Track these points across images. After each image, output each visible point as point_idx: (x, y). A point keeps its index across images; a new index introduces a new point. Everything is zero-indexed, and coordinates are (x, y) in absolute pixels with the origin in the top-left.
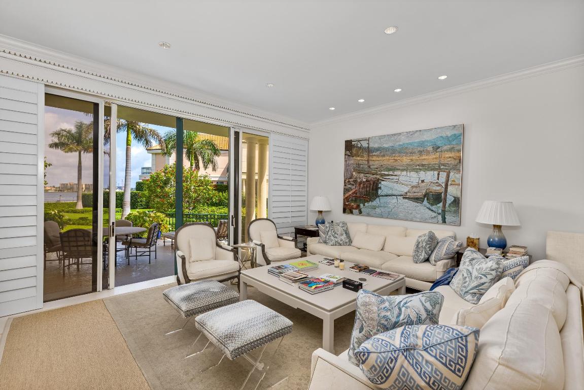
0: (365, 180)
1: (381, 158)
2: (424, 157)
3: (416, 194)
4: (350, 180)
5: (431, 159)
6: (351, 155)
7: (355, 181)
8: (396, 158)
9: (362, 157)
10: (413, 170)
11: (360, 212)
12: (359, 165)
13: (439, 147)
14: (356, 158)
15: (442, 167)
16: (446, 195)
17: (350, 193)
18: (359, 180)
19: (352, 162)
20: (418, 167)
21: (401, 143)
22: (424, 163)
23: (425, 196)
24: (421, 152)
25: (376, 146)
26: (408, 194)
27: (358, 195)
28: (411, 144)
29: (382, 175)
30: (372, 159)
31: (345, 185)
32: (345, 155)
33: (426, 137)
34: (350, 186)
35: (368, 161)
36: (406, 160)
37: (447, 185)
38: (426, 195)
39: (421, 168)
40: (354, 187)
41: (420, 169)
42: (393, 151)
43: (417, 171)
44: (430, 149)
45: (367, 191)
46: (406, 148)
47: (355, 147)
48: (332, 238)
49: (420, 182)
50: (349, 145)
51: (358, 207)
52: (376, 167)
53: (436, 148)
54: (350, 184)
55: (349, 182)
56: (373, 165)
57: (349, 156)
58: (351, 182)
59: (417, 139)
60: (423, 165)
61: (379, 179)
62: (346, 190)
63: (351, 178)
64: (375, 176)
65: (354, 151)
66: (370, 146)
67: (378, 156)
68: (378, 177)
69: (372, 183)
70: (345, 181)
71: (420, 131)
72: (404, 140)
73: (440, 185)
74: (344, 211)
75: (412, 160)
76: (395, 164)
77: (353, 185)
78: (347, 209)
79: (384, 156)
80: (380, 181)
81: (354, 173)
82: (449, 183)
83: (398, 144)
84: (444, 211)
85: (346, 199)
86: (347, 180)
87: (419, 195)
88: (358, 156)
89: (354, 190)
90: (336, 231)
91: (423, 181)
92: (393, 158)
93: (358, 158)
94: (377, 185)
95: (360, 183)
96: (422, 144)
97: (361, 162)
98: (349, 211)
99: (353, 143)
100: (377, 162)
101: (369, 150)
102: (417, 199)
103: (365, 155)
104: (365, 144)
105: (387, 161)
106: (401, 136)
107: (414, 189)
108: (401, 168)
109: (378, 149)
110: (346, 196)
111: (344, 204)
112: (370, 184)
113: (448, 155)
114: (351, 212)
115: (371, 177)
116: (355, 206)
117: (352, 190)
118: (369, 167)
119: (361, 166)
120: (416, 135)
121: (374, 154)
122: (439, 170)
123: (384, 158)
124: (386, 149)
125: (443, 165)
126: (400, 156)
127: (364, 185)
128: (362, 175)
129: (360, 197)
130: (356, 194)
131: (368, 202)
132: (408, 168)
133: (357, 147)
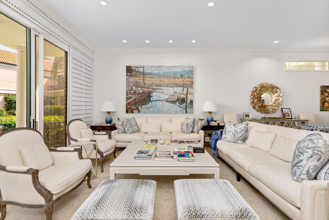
0: (142, 92)
1: (152, 79)
2: (176, 80)
3: (172, 99)
4: (131, 92)
5: (179, 81)
6: (131, 76)
7: (135, 92)
8: (161, 80)
9: (139, 77)
10: (171, 87)
11: (139, 112)
12: (137, 82)
13: (183, 76)
14: (135, 78)
15: (185, 86)
16: (187, 99)
17: (131, 100)
18: (137, 92)
19: (132, 80)
20: (173, 85)
21: (164, 72)
22: (176, 83)
24: (174, 77)
25: (149, 71)
26: (169, 99)
27: (137, 101)
28: (169, 72)
29: (153, 89)
30: (146, 79)
31: (127, 95)
32: (127, 75)
33: (177, 70)
34: (130, 96)
35: (144, 80)
36: (167, 81)
37: (187, 94)
38: (178, 99)
39: (175, 85)
40: (133, 96)
41: (174, 86)
42: (159, 75)
44: (179, 76)
45: (143, 99)
46: (167, 74)
47: (134, 71)
49: (174, 92)
50: (129, 70)
51: (137, 108)
52: (149, 84)
53: (182, 76)
54: (131, 94)
55: (130, 93)
56: (147, 83)
57: (129, 76)
58: (132, 93)
59: (173, 70)
60: (176, 84)
62: (128, 98)
63: (131, 91)
64: (148, 90)
65: (133, 73)
66: (145, 71)
67: (150, 78)
68: (150, 90)
69: (146, 93)
70: (127, 92)
72: (165, 70)
73: (184, 94)
74: (127, 112)
75: (170, 81)
76: (161, 83)
77: (133, 95)
78: (129, 110)
79: (154, 78)
80: (152, 92)
81: (134, 87)
82: (188, 93)
83: (162, 72)
84: (186, 107)
85: (128, 104)
86: (129, 92)
87: (174, 100)
88: (137, 77)
89: (134, 98)
91: (176, 92)
92: (159, 80)
93: (137, 78)
94: (150, 95)
95: (138, 94)
96: (175, 73)
97: (138, 81)
98: (131, 112)
99: (132, 68)
100: (149, 82)
101: (144, 74)
102: (173, 102)
103: (142, 76)
104: (141, 70)
105: (156, 81)
106: (164, 68)
107: (172, 97)
108: (164, 85)
109: (150, 74)
110: (128, 102)
111: (127, 107)
112: (145, 94)
113: (187, 80)
114: (133, 112)
115: (146, 90)
116: (135, 108)
117: (132, 98)
118: (144, 84)
119: (139, 83)
121: (147, 76)
122: (184, 87)
123: (154, 79)
124: (156, 74)
125: (185, 84)
126: (163, 79)
127: (141, 95)
128: (139, 88)
129: (138, 102)
130: (136, 100)
131: (144, 105)
132: (168, 85)
133: (135, 71)
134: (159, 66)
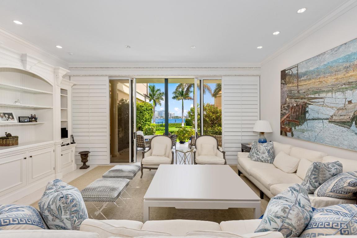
0: (295, 105)
2: (351, 73)
3: (341, 117)
4: (285, 106)
7: (288, 106)
8: (320, 80)
9: (293, 83)
10: (339, 90)
11: (292, 135)
12: (290, 91)
17: (285, 117)
18: (291, 106)
19: (286, 89)
20: (344, 86)
21: (325, 63)
22: (350, 81)
23: (353, 119)
24: (347, 68)
26: (334, 118)
27: (291, 119)
28: (335, 61)
31: (282, 111)
32: (281, 83)
34: (284, 111)
35: (298, 86)
36: (331, 80)
39: (347, 86)
40: (287, 112)
41: (346, 88)
42: (318, 73)
43: (343, 91)
45: (297, 115)
46: (331, 67)
47: (287, 75)
48: (255, 154)
49: (347, 103)
50: (284, 74)
51: (291, 130)
52: (303, 91)
54: (285, 109)
56: (301, 90)
57: (284, 84)
58: (286, 108)
60: (349, 83)
61: (306, 103)
62: (282, 115)
63: (285, 104)
64: (303, 100)
65: (287, 79)
66: (299, 72)
67: (305, 80)
68: (305, 101)
69: (301, 107)
70: (281, 106)
71: (345, 44)
72: (329, 59)
74: (281, 134)
75: (337, 79)
76: (320, 86)
77: (287, 110)
78: (283, 132)
79: (310, 79)
80: (307, 105)
81: (287, 99)
85: (282, 123)
86: (283, 106)
87: (346, 118)
88: (290, 83)
89: (287, 115)
90: (259, 149)
91: (350, 102)
92: (318, 81)
93: (290, 85)
94: (305, 109)
95: (292, 108)
97: (292, 88)
98: (284, 134)
99: (286, 72)
101: (298, 76)
103: (295, 81)
104: (294, 71)
105: (312, 84)
106: (326, 55)
107: (340, 112)
108: (326, 90)
109: (305, 74)
110: (282, 120)
111: (281, 128)
112: (299, 109)
114: (286, 135)
115: (300, 101)
116: (288, 129)
117: (286, 114)
118: (298, 92)
119: (292, 92)
120: (341, 49)
121: (302, 78)
123: (310, 82)
124: (312, 72)
126: (324, 77)
127: (295, 109)
128: (293, 100)
129: (292, 121)
130: (289, 118)
131: (298, 125)
132: (333, 89)
133: (289, 75)
134: (317, 56)
